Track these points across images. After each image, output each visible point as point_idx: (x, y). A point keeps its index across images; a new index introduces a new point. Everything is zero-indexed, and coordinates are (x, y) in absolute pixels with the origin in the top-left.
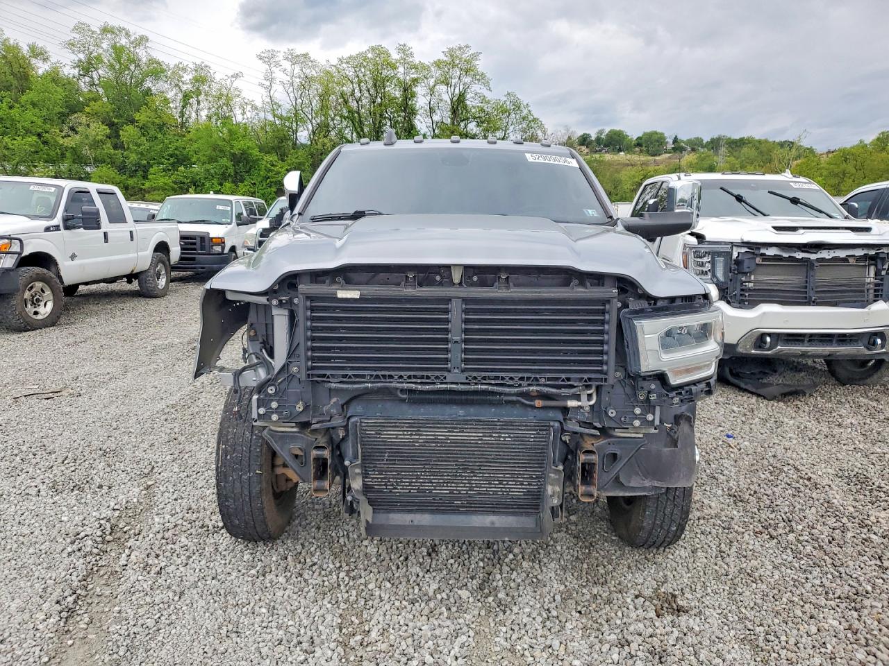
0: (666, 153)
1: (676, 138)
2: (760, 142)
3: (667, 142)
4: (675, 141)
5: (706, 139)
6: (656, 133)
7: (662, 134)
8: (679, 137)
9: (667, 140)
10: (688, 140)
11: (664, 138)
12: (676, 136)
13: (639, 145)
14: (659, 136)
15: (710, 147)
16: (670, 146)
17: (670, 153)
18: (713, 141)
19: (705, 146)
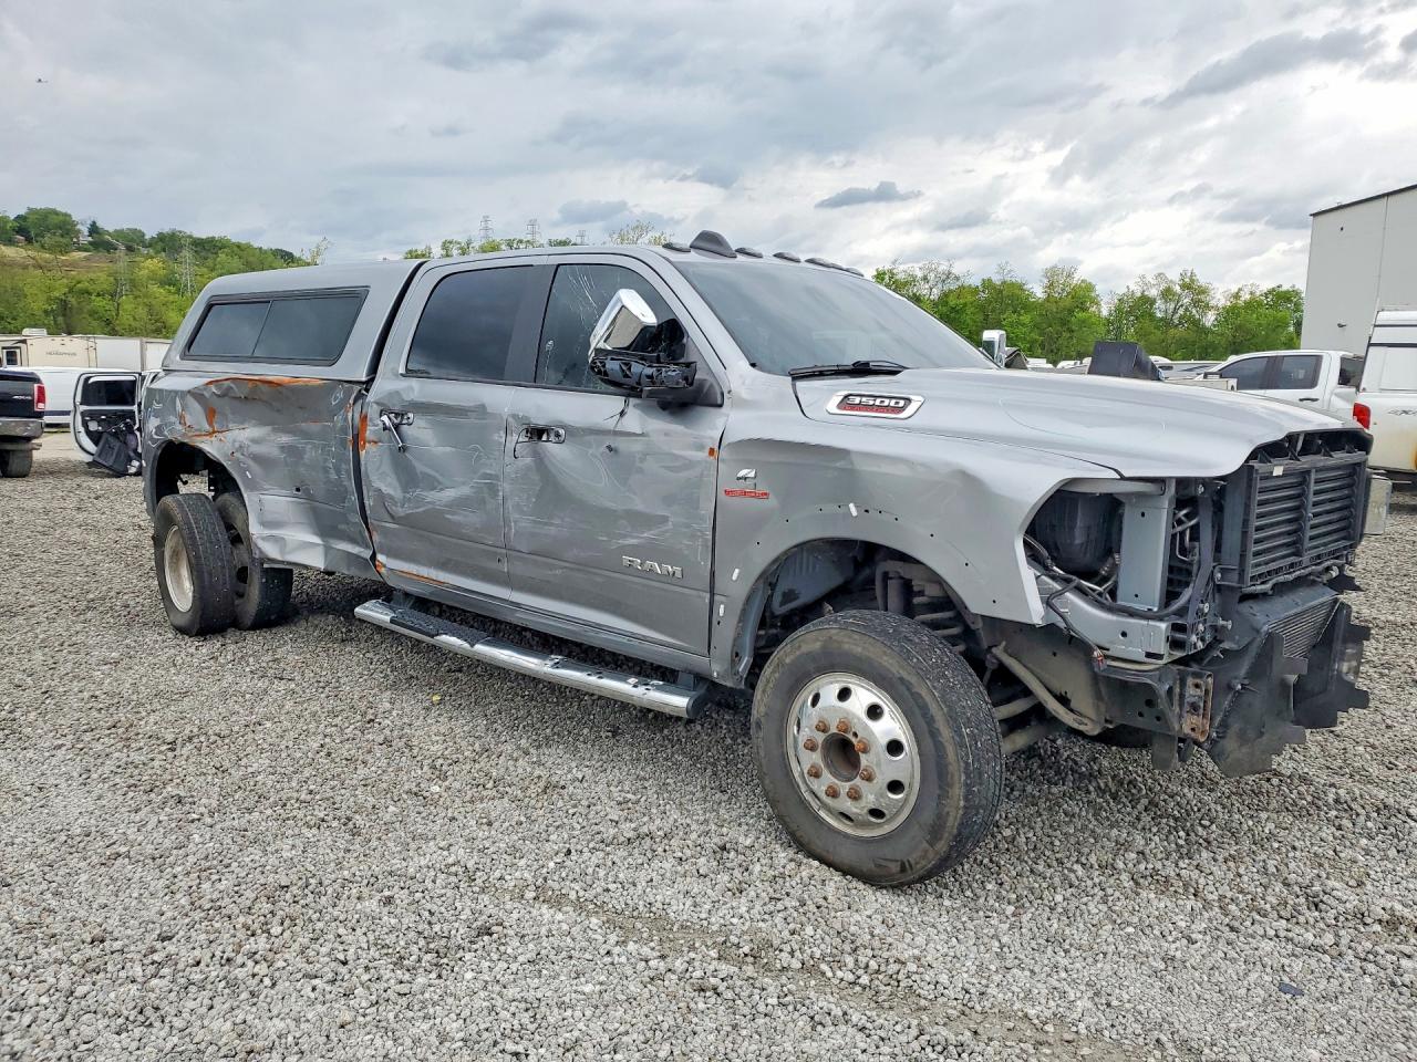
0: (79, 249)
1: (94, 224)
2: (239, 246)
3: (79, 231)
4: (94, 229)
5: (150, 233)
6: (56, 213)
7: (66, 215)
8: (100, 224)
9: (79, 227)
10: (116, 231)
11: (74, 224)
12: (94, 223)
13: (21, 231)
14: (61, 218)
15: (159, 247)
16: (85, 239)
17: (86, 250)
18: (161, 238)
19: (150, 246)
